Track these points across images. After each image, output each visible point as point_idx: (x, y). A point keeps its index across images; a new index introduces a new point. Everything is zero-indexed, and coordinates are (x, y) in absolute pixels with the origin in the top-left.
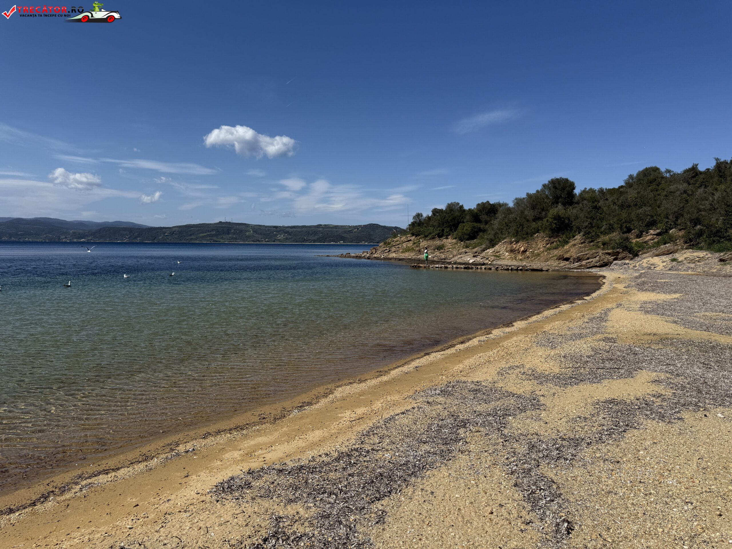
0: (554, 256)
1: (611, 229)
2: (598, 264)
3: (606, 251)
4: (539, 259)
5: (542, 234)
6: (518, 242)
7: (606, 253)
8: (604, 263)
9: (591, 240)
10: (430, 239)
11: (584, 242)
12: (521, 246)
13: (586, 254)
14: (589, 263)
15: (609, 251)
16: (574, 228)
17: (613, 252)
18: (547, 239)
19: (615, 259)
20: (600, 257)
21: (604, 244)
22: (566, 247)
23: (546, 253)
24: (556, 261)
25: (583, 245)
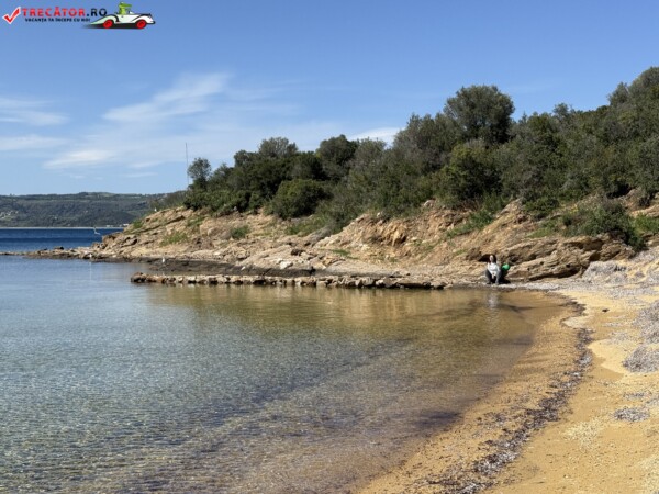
0: (460, 252)
1: (583, 188)
2: (555, 270)
3: (573, 239)
4: (430, 259)
5: (438, 202)
6: (388, 219)
7: (574, 244)
8: (568, 266)
9: (539, 213)
10: (222, 215)
11: (524, 219)
12: (394, 228)
13: (529, 247)
14: (534, 267)
15: (580, 239)
16: (505, 188)
17: (590, 240)
18: (448, 212)
19: (593, 258)
20: (559, 253)
21: (568, 223)
22: (488, 230)
23: (445, 245)
24: (465, 262)
25: (521, 226)
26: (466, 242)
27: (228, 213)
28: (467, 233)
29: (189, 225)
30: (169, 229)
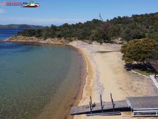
2: (67, 43)
4: (57, 42)
5: (56, 37)
6: (52, 39)
11: (64, 39)
19: (70, 42)
21: (67, 40)
26: (59, 41)
27: (29, 37)
28: (59, 40)
29: (24, 38)
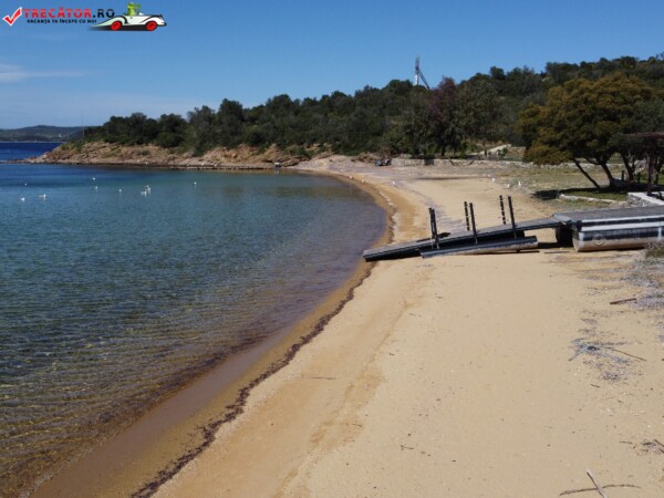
0: (259, 160)
5: (244, 145)
6: (229, 150)
10: (130, 146)
11: (278, 151)
17: (299, 157)
18: (248, 148)
19: (300, 161)
20: (291, 160)
21: (291, 152)
22: (266, 153)
23: (252, 158)
24: (262, 162)
29: (113, 150)
30: (101, 151)
